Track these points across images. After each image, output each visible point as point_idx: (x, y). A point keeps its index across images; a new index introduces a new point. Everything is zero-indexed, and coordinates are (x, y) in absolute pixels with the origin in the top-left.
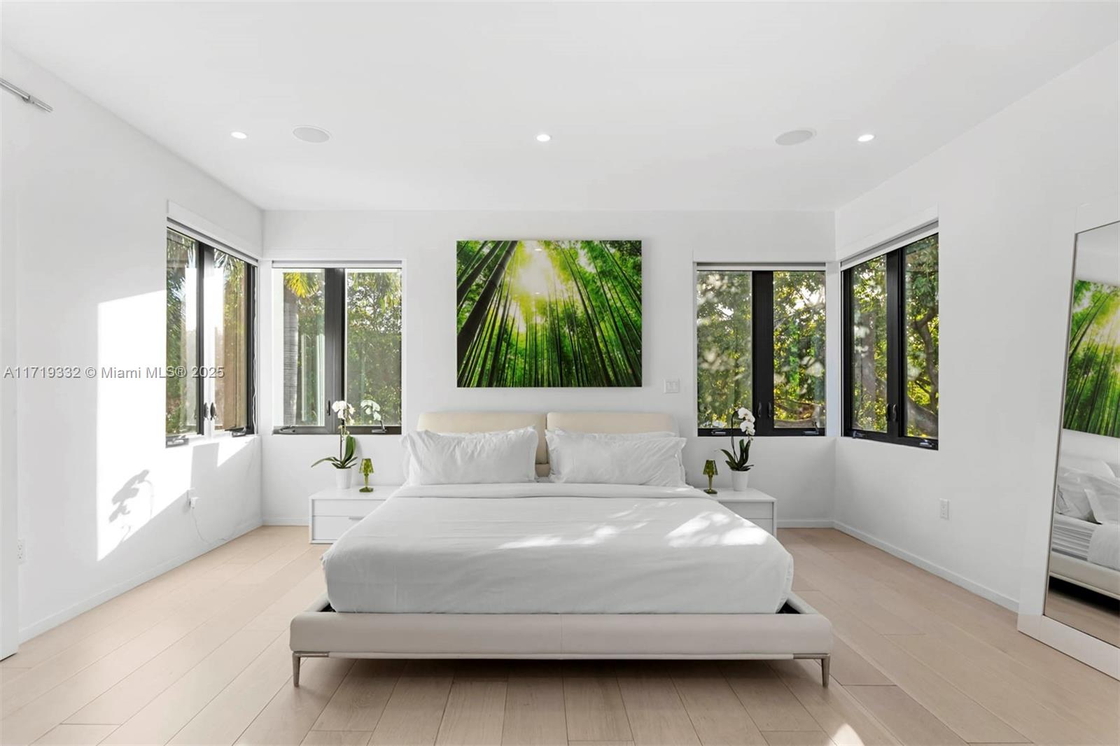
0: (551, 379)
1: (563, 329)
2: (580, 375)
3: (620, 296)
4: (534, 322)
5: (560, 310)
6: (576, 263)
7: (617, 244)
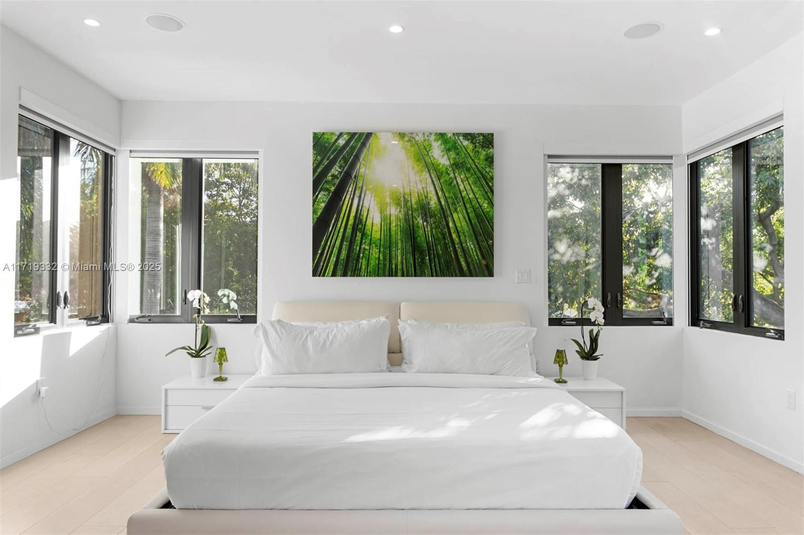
0: (405, 269)
1: (417, 219)
2: (433, 264)
3: (473, 187)
4: (388, 213)
5: (414, 201)
6: (430, 155)
7: (469, 136)
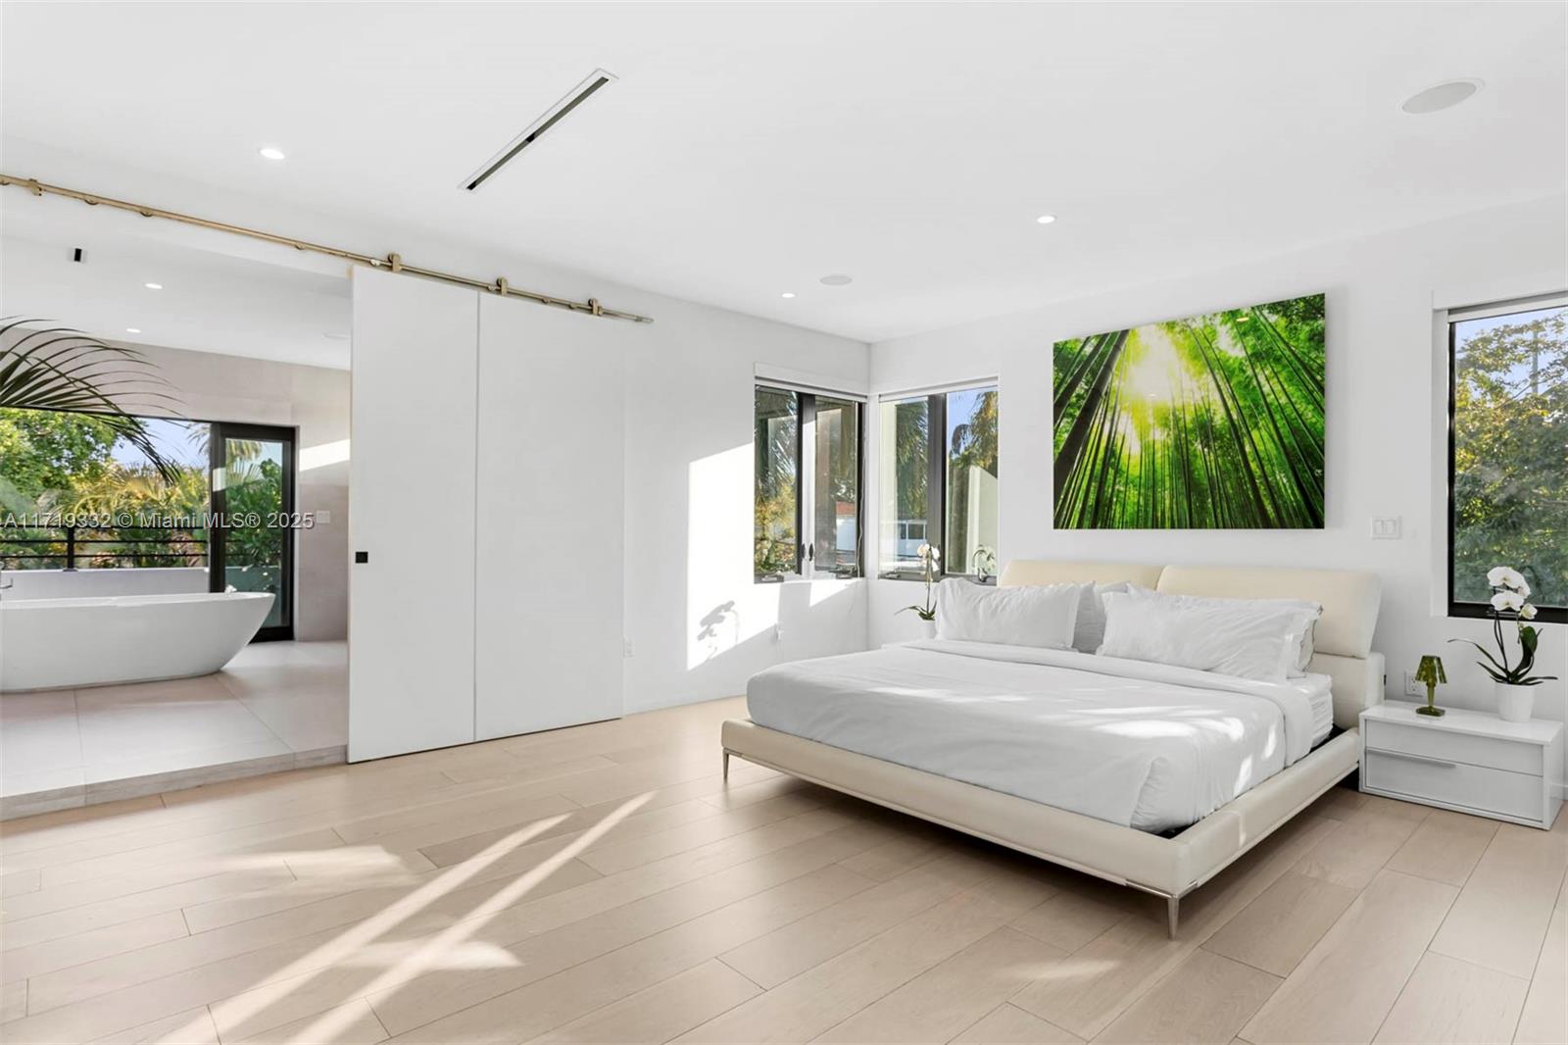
0: (1175, 518)
1: (1193, 445)
2: (1219, 511)
3: (1286, 386)
4: (1151, 439)
5: (1188, 418)
6: (1213, 346)
7: (1281, 307)
